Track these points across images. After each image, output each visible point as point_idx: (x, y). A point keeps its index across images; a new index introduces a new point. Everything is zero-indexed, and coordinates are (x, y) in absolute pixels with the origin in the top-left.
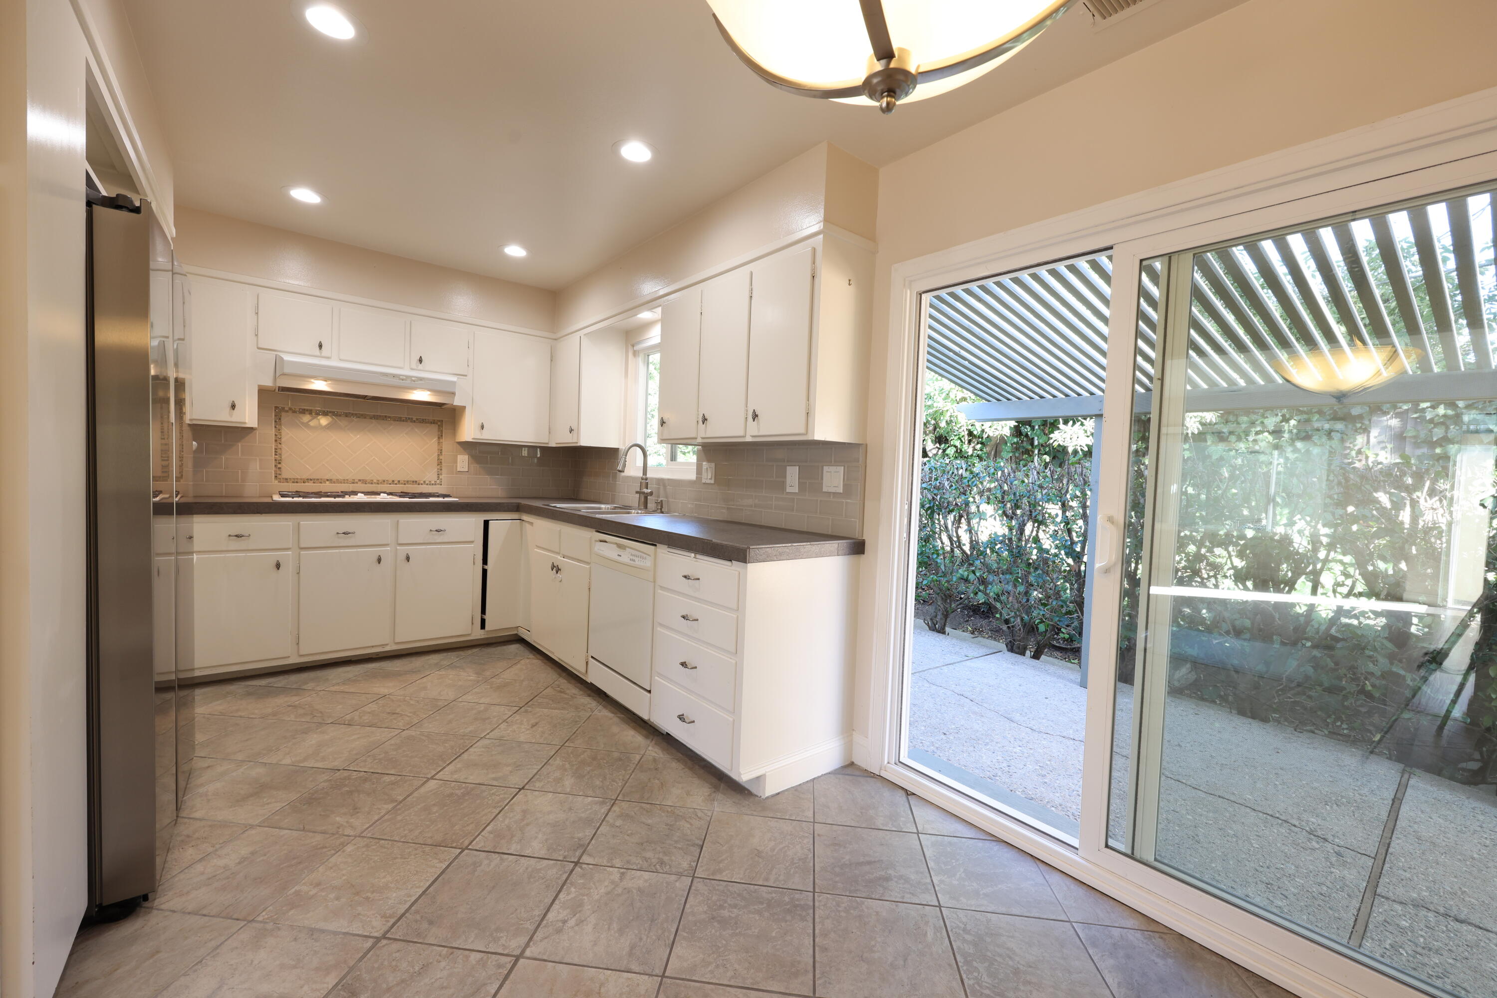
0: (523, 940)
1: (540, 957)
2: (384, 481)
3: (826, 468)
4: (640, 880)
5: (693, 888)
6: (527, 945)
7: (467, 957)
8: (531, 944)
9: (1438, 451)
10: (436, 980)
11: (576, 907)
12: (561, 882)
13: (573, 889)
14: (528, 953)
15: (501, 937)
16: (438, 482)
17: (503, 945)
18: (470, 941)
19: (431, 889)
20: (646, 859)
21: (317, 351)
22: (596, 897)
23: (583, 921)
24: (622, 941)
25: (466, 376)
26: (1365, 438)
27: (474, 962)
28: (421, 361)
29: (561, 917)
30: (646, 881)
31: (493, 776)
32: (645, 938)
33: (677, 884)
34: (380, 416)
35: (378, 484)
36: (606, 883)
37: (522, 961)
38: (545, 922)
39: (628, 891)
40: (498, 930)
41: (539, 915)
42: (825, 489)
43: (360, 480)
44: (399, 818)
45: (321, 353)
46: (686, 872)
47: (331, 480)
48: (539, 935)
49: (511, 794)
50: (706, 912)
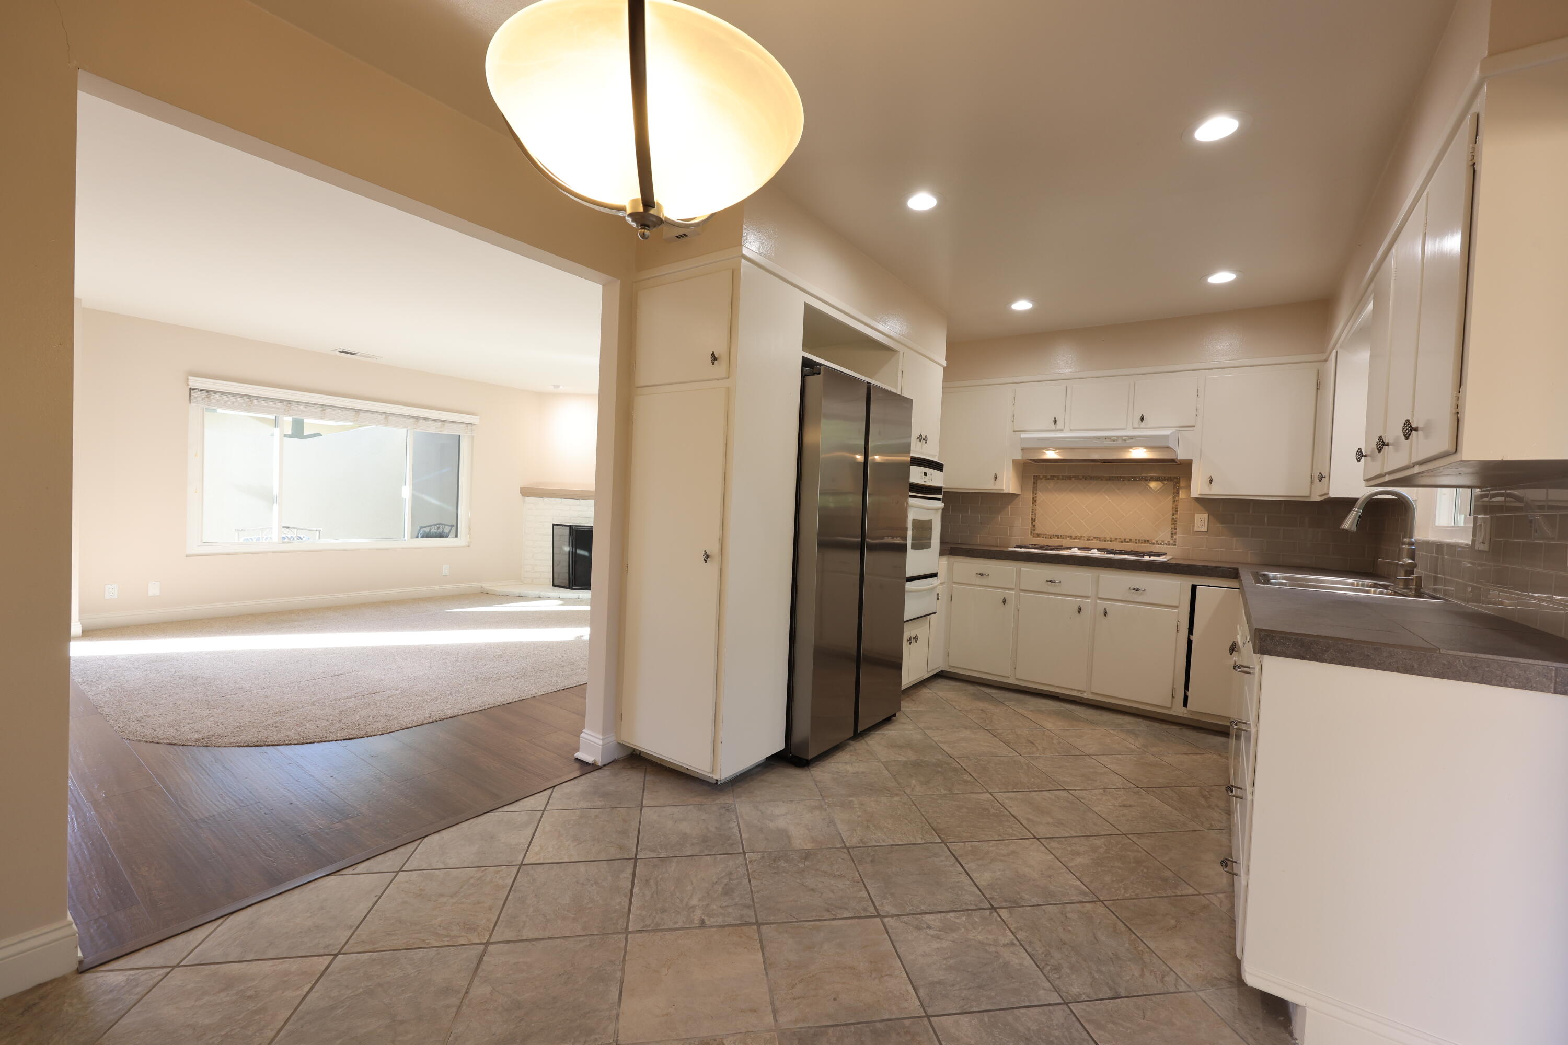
0: (894, 911)
1: (888, 927)
2: (1117, 539)
4: (1019, 959)
5: (1050, 1008)
6: (892, 916)
7: (861, 891)
8: (895, 918)
10: (836, 886)
11: (949, 928)
12: (964, 907)
13: (964, 918)
14: (886, 920)
15: (888, 899)
16: (1172, 542)
17: (882, 904)
18: (873, 886)
19: (897, 847)
20: (1048, 954)
21: (1053, 426)
22: (970, 936)
23: (939, 938)
24: (940, 972)
25: (1194, 427)
27: (859, 896)
28: (1142, 419)
29: (931, 923)
30: (1021, 964)
31: (1031, 817)
32: (957, 987)
33: (1042, 992)
34: (1115, 477)
35: (1111, 541)
36: (990, 937)
37: (878, 919)
38: (919, 916)
39: (997, 956)
40: (893, 895)
41: (922, 910)
43: (1094, 538)
44: (939, 801)
45: (1056, 427)
46: (1064, 994)
47: (1071, 536)
48: (906, 918)
49: (1023, 836)
50: (1029, 1029)
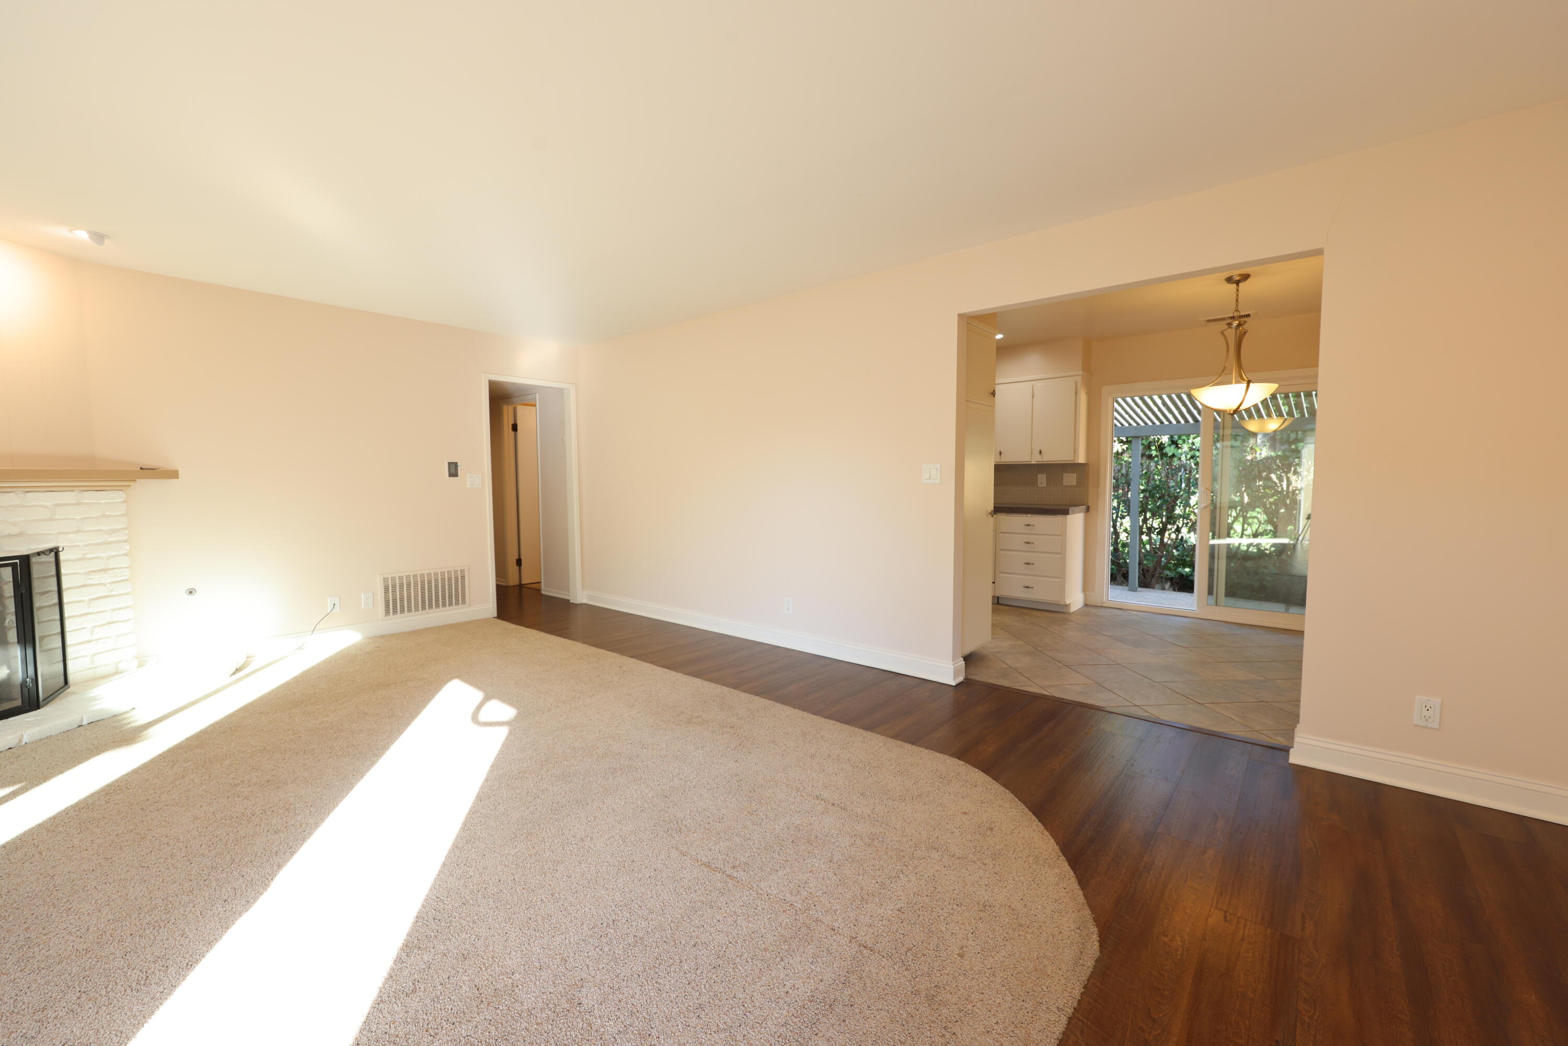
3: (1064, 475)
9: (1293, 447)
26: (1255, 440)
42: (1064, 484)
